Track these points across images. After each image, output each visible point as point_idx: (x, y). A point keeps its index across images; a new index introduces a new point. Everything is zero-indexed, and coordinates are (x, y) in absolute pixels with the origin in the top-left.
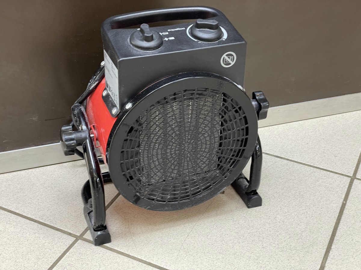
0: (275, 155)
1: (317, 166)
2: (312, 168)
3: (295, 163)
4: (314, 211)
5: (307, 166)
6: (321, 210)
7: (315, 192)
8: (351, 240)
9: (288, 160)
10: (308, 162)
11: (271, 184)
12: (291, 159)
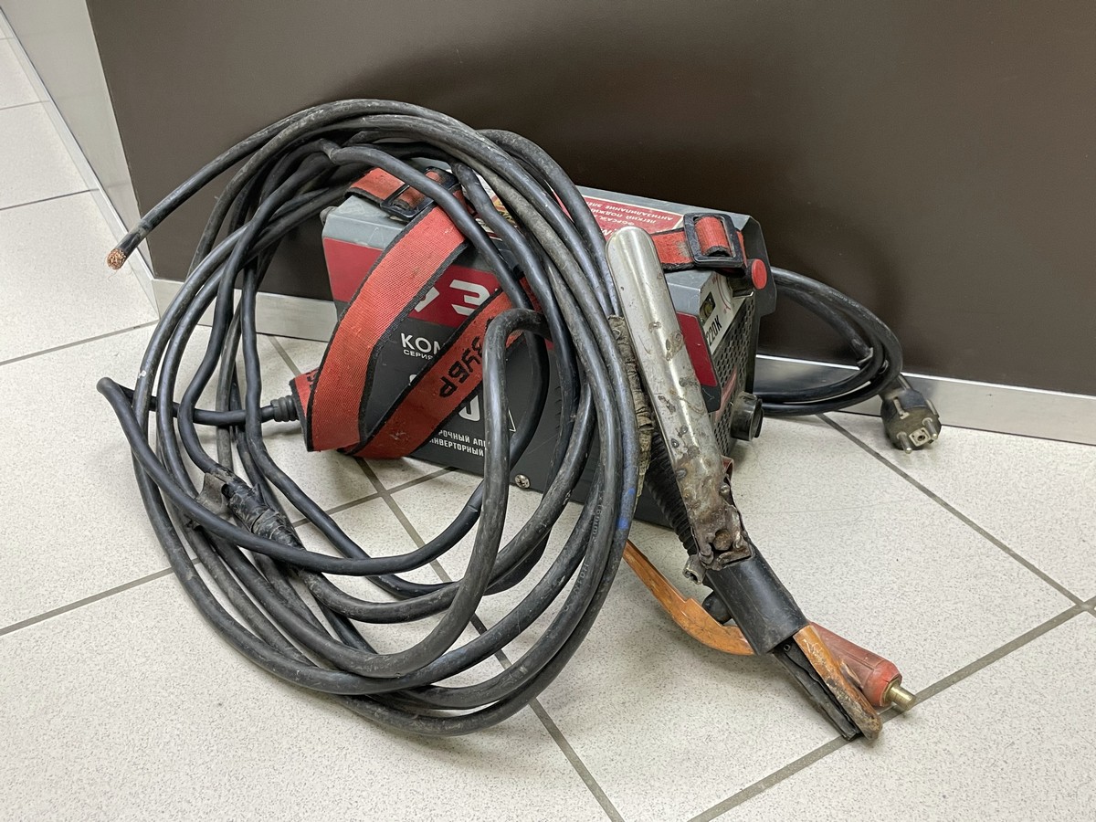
0: (922, 483)
1: (1009, 546)
2: (990, 544)
3: (955, 518)
4: (901, 638)
5: (979, 536)
6: (923, 643)
7: (942, 598)
8: (935, 740)
9: (946, 505)
10: (994, 529)
11: (849, 542)
12: (953, 506)
